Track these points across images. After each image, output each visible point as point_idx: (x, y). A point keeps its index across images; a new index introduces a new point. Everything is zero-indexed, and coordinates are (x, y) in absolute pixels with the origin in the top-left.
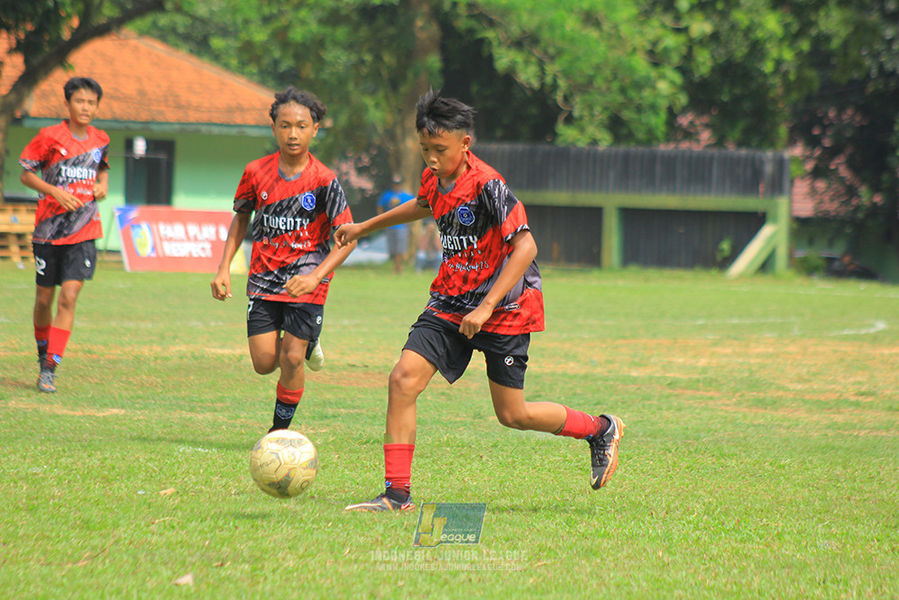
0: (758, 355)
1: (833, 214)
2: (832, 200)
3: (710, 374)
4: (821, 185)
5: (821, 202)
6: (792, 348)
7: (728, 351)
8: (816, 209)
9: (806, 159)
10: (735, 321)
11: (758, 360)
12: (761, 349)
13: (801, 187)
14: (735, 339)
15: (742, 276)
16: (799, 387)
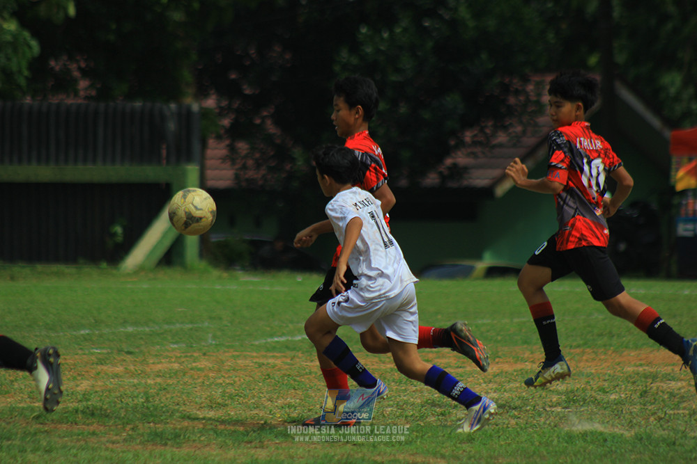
0: (158, 374)
1: (260, 183)
2: (258, 166)
3: (94, 402)
4: (242, 146)
5: (244, 167)
6: (204, 363)
7: (119, 369)
8: (237, 177)
9: (222, 112)
10: (130, 329)
11: (159, 380)
12: (163, 366)
13: (216, 150)
14: (129, 353)
15: (140, 269)
16: (211, 414)
